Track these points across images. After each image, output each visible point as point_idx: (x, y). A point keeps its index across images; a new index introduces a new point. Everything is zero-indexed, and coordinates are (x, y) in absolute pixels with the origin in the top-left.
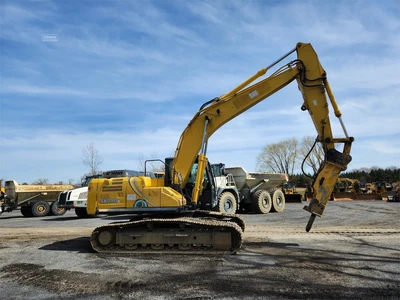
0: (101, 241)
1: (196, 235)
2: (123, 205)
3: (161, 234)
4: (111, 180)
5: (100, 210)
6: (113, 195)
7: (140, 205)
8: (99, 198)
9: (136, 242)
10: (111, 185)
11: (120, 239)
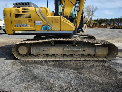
0: (20, 52)
1: (84, 49)
2: (33, 28)
3: (61, 48)
4: (21, 9)
5: (16, 32)
6: (25, 21)
7: (46, 29)
8: (14, 23)
9: (45, 52)
10: (21, 13)
11: (34, 51)
